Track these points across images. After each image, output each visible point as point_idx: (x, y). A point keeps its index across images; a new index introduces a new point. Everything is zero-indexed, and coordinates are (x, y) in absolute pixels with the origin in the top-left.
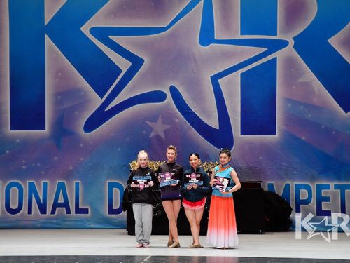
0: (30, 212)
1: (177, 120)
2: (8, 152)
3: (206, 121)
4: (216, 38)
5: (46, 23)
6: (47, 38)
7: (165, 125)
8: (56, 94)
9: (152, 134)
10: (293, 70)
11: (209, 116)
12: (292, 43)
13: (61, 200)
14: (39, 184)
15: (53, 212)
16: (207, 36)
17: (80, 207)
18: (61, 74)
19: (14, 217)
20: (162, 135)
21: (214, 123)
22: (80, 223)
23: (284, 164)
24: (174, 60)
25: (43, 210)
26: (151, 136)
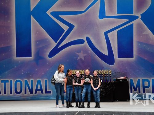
0: (25, 93)
1: (89, 52)
2: (15, 67)
3: (102, 52)
4: (106, 16)
5: (31, 10)
6: (32, 17)
7: (84, 54)
8: (36, 41)
9: (79, 58)
10: (140, 29)
11: (103, 50)
12: (140, 17)
13: (39, 88)
14: (29, 81)
15: (36, 93)
16: (102, 15)
17: (47, 91)
18: (38, 33)
19: (18, 95)
20: (83, 58)
21: (106, 53)
22: (48, 98)
23: (137, 70)
24: (88, 25)
25: (31, 92)
26: (78, 59)
